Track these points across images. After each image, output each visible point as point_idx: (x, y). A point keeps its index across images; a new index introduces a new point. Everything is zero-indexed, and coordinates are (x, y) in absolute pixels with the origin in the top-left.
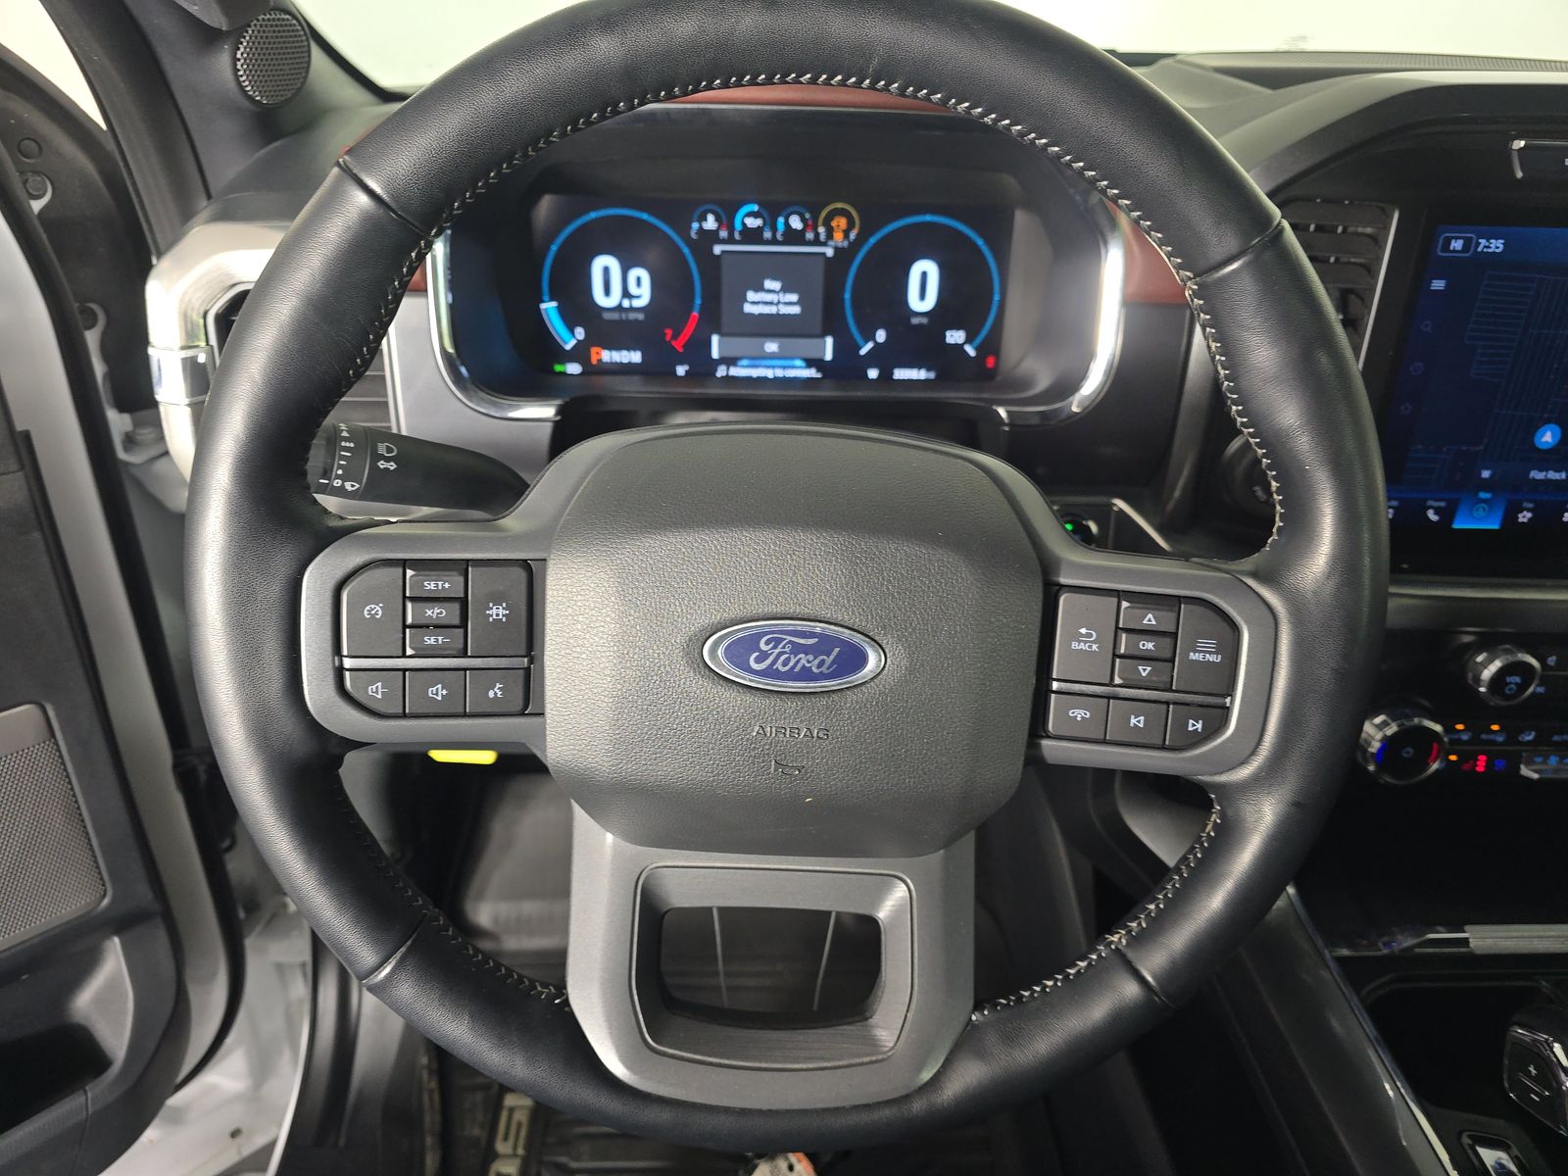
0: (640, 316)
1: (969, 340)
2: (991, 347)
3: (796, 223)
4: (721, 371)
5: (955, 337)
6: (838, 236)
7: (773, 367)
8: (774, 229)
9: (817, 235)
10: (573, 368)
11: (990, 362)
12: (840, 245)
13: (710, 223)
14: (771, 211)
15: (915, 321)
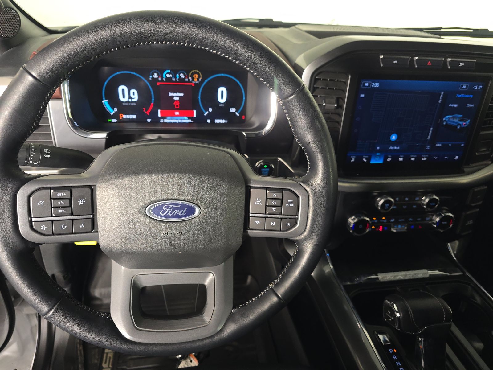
0: (135, 104)
1: (237, 111)
2: (243, 113)
3: (182, 76)
4: (162, 121)
5: (233, 110)
6: (196, 80)
7: (178, 119)
8: (176, 78)
9: (189, 79)
10: (114, 120)
11: (243, 117)
12: (196, 82)
13: (156, 76)
14: (174, 73)
15: (220, 105)
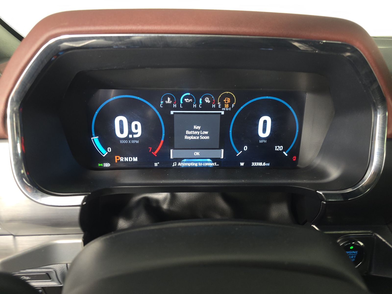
0: (137, 142)
1: (285, 150)
2: (296, 151)
3: (207, 101)
4: (174, 165)
5: (279, 148)
6: (227, 106)
7: (198, 162)
8: (198, 103)
9: (217, 105)
10: (107, 165)
11: (294, 158)
12: (227, 109)
13: (169, 101)
14: (197, 95)
15: (261, 142)
